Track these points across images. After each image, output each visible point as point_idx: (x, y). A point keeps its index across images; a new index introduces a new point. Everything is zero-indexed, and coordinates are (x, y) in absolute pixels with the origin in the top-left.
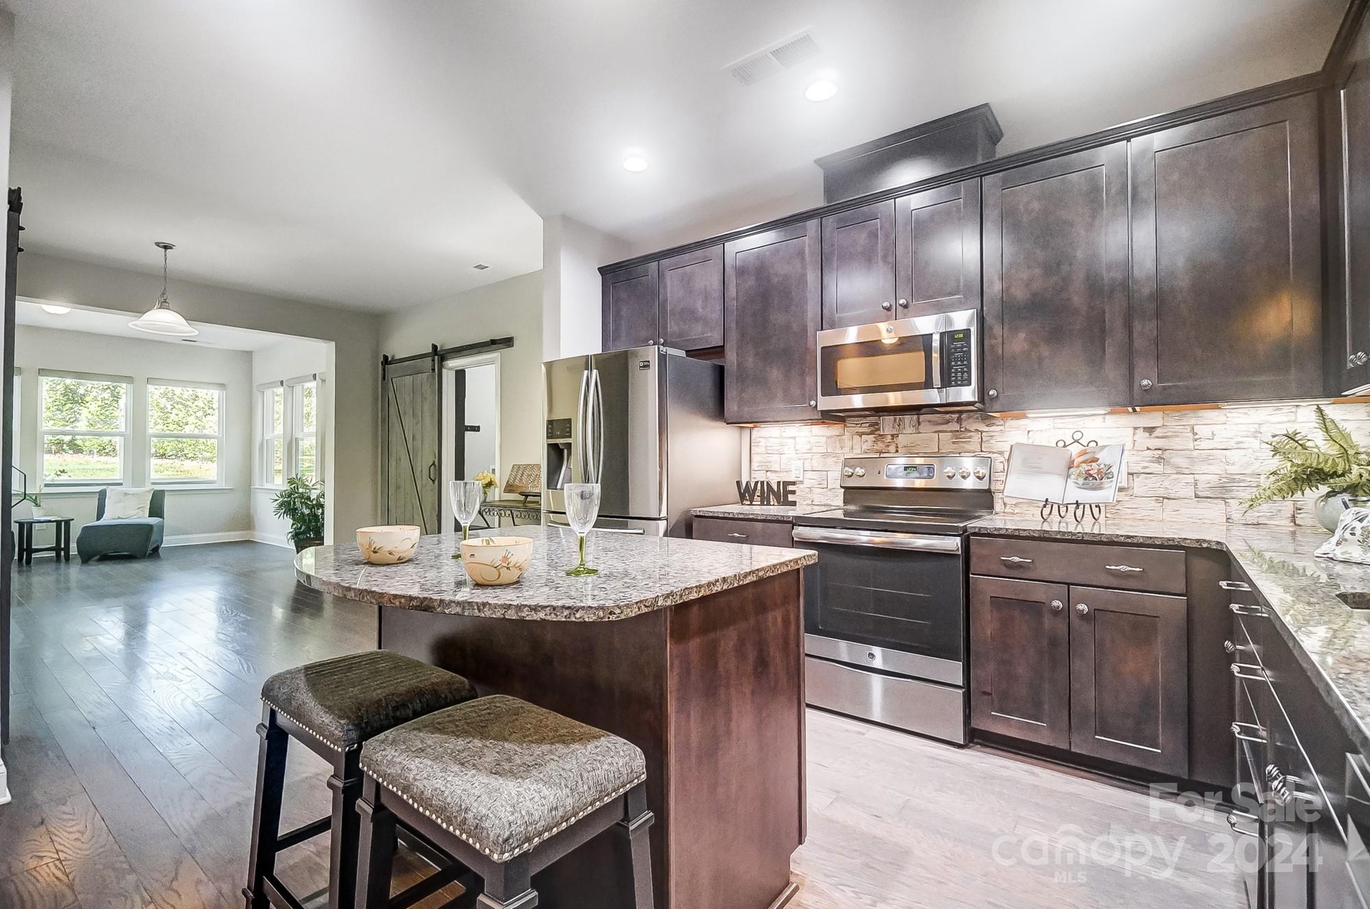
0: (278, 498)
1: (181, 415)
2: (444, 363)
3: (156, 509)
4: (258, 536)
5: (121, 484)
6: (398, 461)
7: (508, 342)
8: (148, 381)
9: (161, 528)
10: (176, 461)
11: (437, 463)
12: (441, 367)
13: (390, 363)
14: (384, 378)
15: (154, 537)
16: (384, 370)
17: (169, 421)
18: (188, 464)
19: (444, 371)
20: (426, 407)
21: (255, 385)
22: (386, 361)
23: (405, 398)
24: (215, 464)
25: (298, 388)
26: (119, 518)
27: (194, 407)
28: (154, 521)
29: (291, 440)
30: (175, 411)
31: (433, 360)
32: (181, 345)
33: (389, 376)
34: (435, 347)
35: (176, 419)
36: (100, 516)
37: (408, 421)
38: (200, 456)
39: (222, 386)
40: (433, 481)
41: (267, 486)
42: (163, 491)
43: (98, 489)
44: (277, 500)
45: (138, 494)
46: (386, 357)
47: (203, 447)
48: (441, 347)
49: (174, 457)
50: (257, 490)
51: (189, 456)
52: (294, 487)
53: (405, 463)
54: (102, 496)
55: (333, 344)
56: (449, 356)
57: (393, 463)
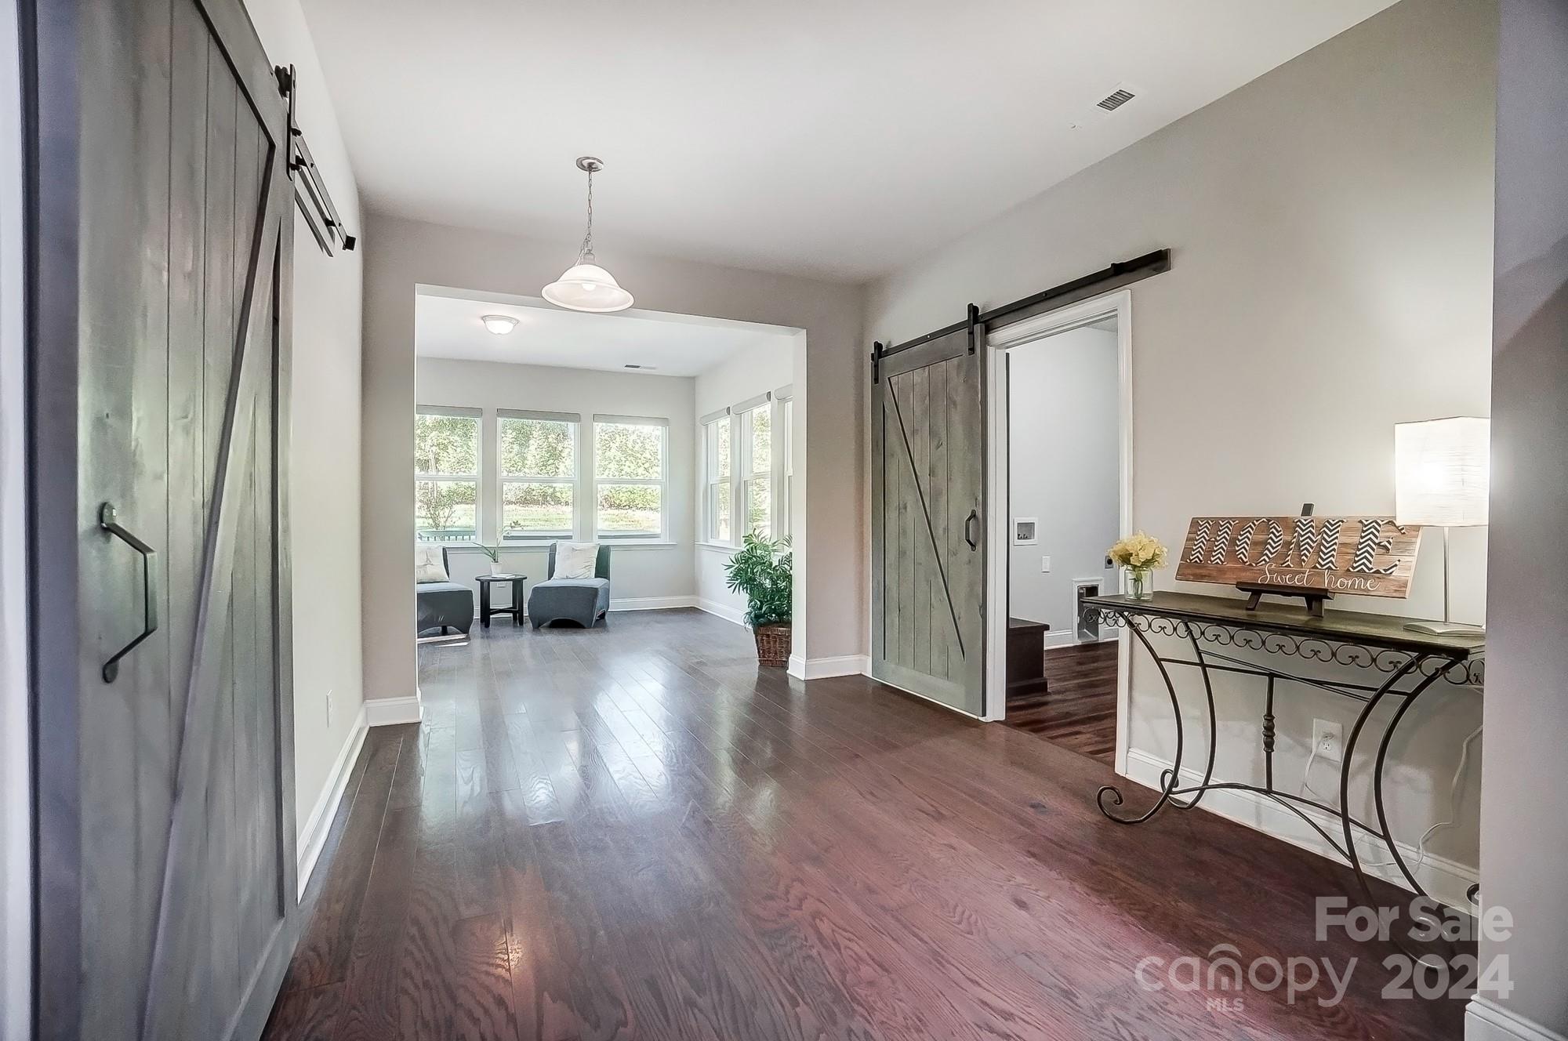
0: (732, 564)
1: (633, 467)
2: (991, 336)
3: (602, 570)
4: (703, 603)
5: (570, 537)
6: (902, 510)
7: (1157, 261)
8: (596, 417)
9: (607, 591)
10: (629, 511)
11: (979, 514)
12: (985, 343)
13: (888, 352)
14: (876, 380)
15: (599, 603)
16: (876, 366)
17: (623, 472)
18: (638, 515)
19: (990, 350)
20: (957, 417)
21: (698, 418)
22: (880, 352)
23: (914, 408)
24: (660, 513)
25: (746, 416)
26: (567, 578)
27: (642, 458)
28: (598, 583)
29: (740, 483)
30: (628, 463)
31: (971, 333)
32: (626, 373)
33: (885, 375)
34: (973, 310)
35: (629, 470)
36: (551, 576)
37: (920, 445)
38: (648, 506)
39: (664, 421)
40: (973, 546)
41: (712, 542)
42: (608, 547)
43: (549, 543)
44: (732, 566)
45: (584, 550)
46: (878, 346)
47: (650, 498)
48: (983, 309)
49: (627, 507)
50: (702, 548)
51: (639, 506)
52: (752, 548)
53: (914, 513)
54: (553, 550)
55: (802, 336)
56: (998, 322)
57: (892, 515)
